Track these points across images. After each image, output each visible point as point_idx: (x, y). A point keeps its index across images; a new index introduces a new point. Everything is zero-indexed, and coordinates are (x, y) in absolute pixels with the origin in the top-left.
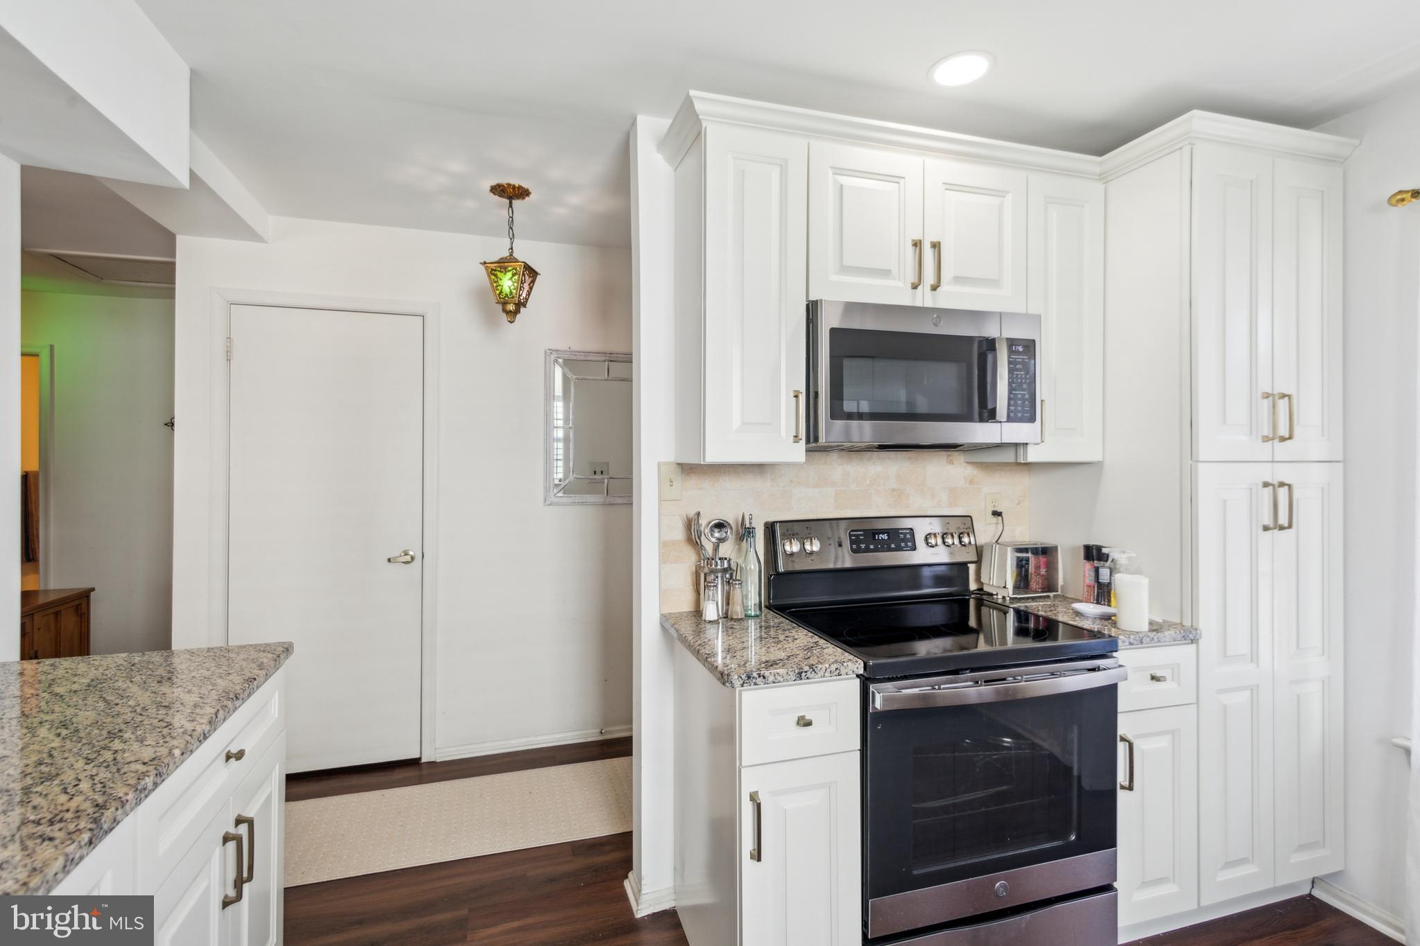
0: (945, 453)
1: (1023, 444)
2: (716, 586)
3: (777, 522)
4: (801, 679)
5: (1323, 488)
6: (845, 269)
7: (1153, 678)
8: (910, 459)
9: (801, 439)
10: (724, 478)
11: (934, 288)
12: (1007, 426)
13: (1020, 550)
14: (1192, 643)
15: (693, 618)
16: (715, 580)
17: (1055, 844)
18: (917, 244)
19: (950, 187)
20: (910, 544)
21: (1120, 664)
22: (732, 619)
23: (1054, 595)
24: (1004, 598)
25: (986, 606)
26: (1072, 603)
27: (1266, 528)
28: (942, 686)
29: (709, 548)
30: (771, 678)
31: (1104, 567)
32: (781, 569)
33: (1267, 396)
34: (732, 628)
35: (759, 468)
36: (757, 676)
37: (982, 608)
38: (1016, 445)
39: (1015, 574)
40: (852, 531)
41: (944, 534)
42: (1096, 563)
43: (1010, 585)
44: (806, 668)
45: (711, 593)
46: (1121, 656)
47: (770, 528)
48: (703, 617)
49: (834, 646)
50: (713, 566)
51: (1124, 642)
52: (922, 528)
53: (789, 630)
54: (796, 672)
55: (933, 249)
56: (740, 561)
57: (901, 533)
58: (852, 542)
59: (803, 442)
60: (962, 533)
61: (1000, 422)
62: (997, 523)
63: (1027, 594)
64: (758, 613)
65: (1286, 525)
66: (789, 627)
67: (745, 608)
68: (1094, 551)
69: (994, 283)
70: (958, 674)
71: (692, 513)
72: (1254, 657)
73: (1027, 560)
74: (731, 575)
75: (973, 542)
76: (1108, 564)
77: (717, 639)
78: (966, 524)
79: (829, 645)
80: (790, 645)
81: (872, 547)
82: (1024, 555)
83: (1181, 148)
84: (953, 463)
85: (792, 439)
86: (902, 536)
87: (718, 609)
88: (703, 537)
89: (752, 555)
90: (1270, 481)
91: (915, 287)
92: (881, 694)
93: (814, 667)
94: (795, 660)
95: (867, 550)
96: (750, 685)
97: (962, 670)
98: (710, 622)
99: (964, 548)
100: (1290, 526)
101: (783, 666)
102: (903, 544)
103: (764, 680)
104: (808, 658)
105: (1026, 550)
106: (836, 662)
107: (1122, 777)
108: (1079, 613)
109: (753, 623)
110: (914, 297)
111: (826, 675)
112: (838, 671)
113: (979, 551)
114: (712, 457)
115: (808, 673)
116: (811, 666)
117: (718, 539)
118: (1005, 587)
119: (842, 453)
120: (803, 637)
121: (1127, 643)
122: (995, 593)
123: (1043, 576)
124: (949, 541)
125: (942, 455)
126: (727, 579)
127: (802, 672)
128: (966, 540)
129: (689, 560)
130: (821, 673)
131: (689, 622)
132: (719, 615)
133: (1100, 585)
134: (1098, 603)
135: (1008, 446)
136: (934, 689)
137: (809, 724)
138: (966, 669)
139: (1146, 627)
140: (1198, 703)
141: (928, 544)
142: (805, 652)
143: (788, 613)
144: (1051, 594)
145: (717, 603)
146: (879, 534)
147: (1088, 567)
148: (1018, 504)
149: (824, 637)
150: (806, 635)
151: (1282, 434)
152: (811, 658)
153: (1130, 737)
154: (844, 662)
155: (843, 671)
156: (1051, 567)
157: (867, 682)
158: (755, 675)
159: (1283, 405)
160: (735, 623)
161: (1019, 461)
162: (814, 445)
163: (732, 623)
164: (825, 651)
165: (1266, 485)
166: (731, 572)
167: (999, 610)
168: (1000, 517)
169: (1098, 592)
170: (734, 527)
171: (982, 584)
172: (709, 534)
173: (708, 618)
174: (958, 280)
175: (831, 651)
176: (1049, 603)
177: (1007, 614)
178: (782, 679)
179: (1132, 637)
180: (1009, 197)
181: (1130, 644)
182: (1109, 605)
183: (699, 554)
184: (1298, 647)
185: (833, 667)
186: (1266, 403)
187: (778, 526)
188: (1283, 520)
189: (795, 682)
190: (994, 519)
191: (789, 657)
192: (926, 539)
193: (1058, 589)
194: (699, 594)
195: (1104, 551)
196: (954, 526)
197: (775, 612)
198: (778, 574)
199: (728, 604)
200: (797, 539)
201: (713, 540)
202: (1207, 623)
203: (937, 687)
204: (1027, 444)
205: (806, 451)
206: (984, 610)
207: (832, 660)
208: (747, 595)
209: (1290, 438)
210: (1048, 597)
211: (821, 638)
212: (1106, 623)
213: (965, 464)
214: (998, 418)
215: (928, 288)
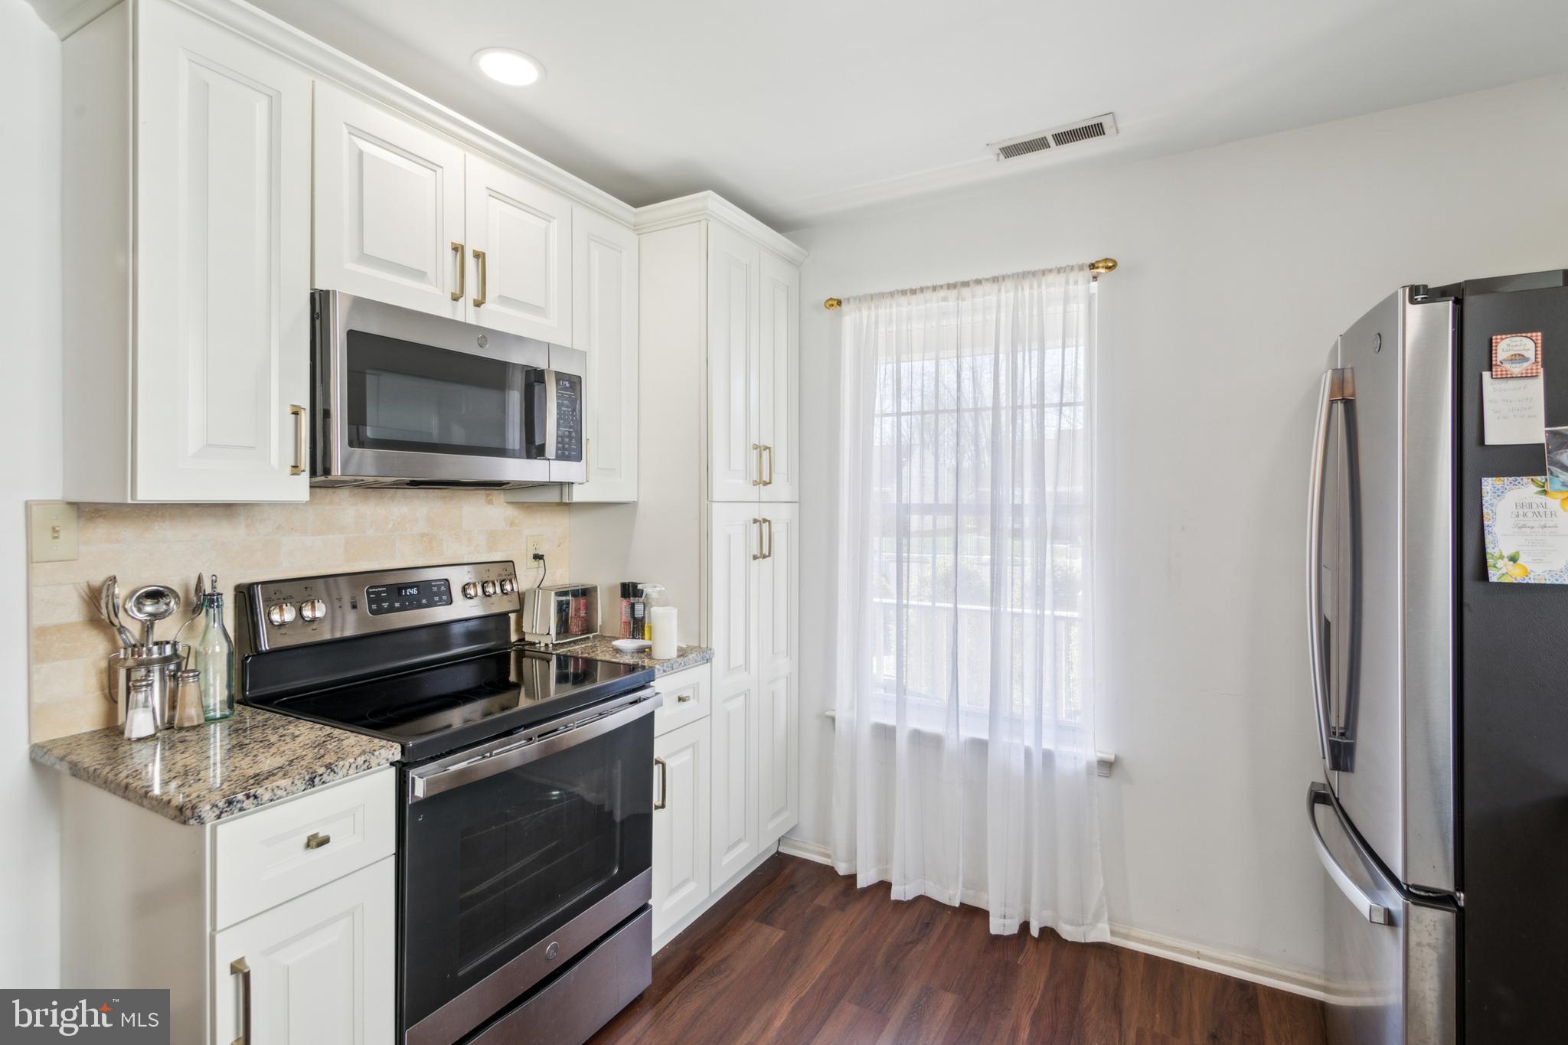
0: (484, 492)
1: (569, 483)
2: (151, 685)
3: (257, 584)
4: (314, 786)
5: (788, 524)
6: (364, 258)
7: (680, 699)
8: (443, 498)
9: (304, 471)
10: (161, 524)
11: (478, 304)
12: (555, 464)
13: (560, 594)
14: (707, 662)
15: (104, 740)
16: (147, 675)
17: (600, 884)
18: (457, 249)
19: (494, 193)
20: (445, 598)
21: (657, 691)
22: (181, 729)
23: (594, 637)
24: (547, 645)
25: (527, 657)
26: (611, 641)
27: (755, 558)
28: (494, 752)
29: (134, 630)
30: (267, 796)
31: (638, 602)
32: (265, 646)
33: (756, 447)
34: (185, 741)
35: (227, 509)
36: (244, 798)
37: (524, 659)
38: (561, 484)
39: (556, 619)
40: (372, 587)
41: (485, 583)
42: (632, 600)
43: (553, 632)
44: (321, 770)
45: (141, 697)
46: (658, 684)
47: (245, 595)
48: (127, 735)
49: (355, 734)
50: (144, 656)
51: (659, 670)
52: (458, 578)
53: (283, 726)
54: (307, 778)
55: (476, 260)
56: (195, 644)
57: (434, 586)
58: (371, 601)
59: (306, 476)
60: (504, 581)
61: (549, 459)
62: (538, 567)
63: (567, 638)
64: (227, 712)
65: (767, 554)
66: (283, 723)
67: (205, 709)
68: (631, 589)
69: (539, 310)
70: (512, 734)
71: (98, 579)
72: (747, 666)
73: (568, 603)
74: (179, 666)
75: (515, 590)
76: (641, 600)
77: (154, 761)
78: (507, 570)
79: (349, 734)
80: (291, 745)
81: (397, 605)
82: (564, 598)
83: (700, 221)
84: (492, 504)
85: (288, 470)
86: (435, 589)
87: (155, 718)
88: (121, 614)
89: (215, 632)
90: (758, 518)
91: (455, 298)
92: (424, 779)
93: (333, 766)
94: (302, 763)
95: (391, 609)
96: (232, 814)
97: (515, 729)
98: (139, 740)
99: (505, 596)
100: (769, 556)
101: (284, 775)
102: (436, 599)
103: (255, 801)
104: (322, 756)
105: (565, 593)
106: (364, 752)
107: (656, 799)
108: (619, 650)
109: (218, 729)
110: (454, 309)
111: (350, 772)
112: (367, 764)
113: (521, 598)
114: (146, 493)
115: (325, 776)
116: (329, 767)
117: (150, 615)
118: (548, 634)
119: (356, 491)
120: (306, 732)
121: (661, 672)
122: (537, 641)
123: (583, 617)
124: (490, 590)
125: (481, 494)
126: (170, 671)
127: (315, 777)
128: (508, 587)
129: (95, 649)
130: (344, 771)
131: (98, 746)
132: (156, 727)
133: (636, 620)
134: (634, 638)
135: (553, 485)
136: (484, 757)
137: (325, 841)
138: (520, 727)
139: (674, 654)
140: (711, 715)
141: (466, 596)
142: (316, 751)
143: (277, 704)
144: (591, 635)
145: (154, 709)
146: (406, 588)
147: (624, 604)
148: (559, 546)
149: (338, 725)
150: (312, 728)
151: (765, 480)
152: (326, 757)
153: (662, 759)
154: (374, 750)
155: (374, 761)
156: (590, 608)
157: (404, 768)
158: (240, 796)
159: (765, 454)
160: (187, 734)
161: (564, 501)
162: (323, 478)
163: (183, 733)
164: (345, 743)
165: (755, 521)
166: (178, 661)
167: (541, 659)
168: (542, 561)
169: (634, 627)
170: (181, 594)
171: (524, 633)
172: (135, 609)
173: (135, 735)
174: (504, 300)
175: (353, 741)
176: (590, 644)
177: (551, 663)
178: (285, 793)
179: (665, 664)
180: (555, 222)
181: (664, 671)
182: (643, 639)
183: (113, 641)
184: (773, 653)
185: (360, 760)
186: (755, 453)
187: (259, 591)
188: (766, 551)
189: (305, 792)
190: (535, 563)
191: (292, 761)
192: (464, 589)
193: (597, 629)
194: (116, 702)
195: (640, 587)
196: (494, 574)
197: (255, 707)
198: (259, 654)
199: (173, 707)
200: (290, 603)
201: (142, 617)
202: (718, 644)
203: (488, 754)
204: (573, 483)
205: (311, 487)
206: (526, 662)
207: (357, 752)
208: (206, 691)
209: (770, 483)
210: (588, 638)
211: (335, 727)
212: (643, 655)
213: (505, 504)
214: (547, 455)
215: (470, 303)
